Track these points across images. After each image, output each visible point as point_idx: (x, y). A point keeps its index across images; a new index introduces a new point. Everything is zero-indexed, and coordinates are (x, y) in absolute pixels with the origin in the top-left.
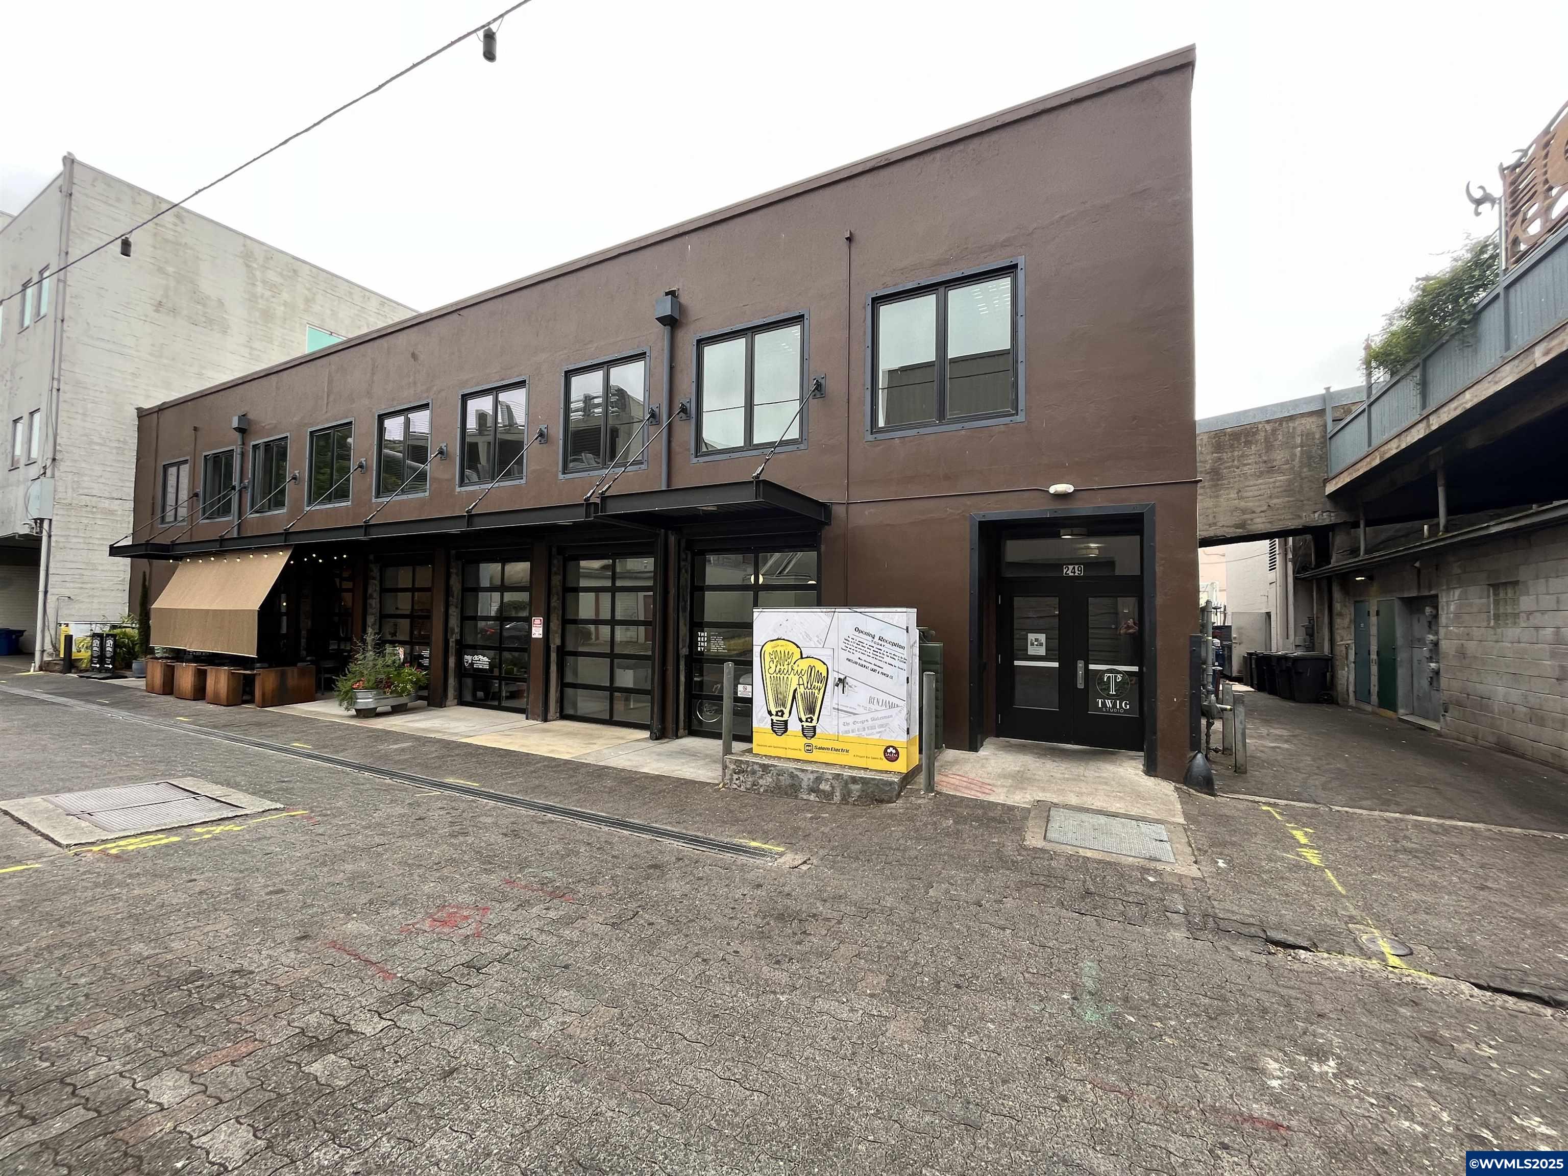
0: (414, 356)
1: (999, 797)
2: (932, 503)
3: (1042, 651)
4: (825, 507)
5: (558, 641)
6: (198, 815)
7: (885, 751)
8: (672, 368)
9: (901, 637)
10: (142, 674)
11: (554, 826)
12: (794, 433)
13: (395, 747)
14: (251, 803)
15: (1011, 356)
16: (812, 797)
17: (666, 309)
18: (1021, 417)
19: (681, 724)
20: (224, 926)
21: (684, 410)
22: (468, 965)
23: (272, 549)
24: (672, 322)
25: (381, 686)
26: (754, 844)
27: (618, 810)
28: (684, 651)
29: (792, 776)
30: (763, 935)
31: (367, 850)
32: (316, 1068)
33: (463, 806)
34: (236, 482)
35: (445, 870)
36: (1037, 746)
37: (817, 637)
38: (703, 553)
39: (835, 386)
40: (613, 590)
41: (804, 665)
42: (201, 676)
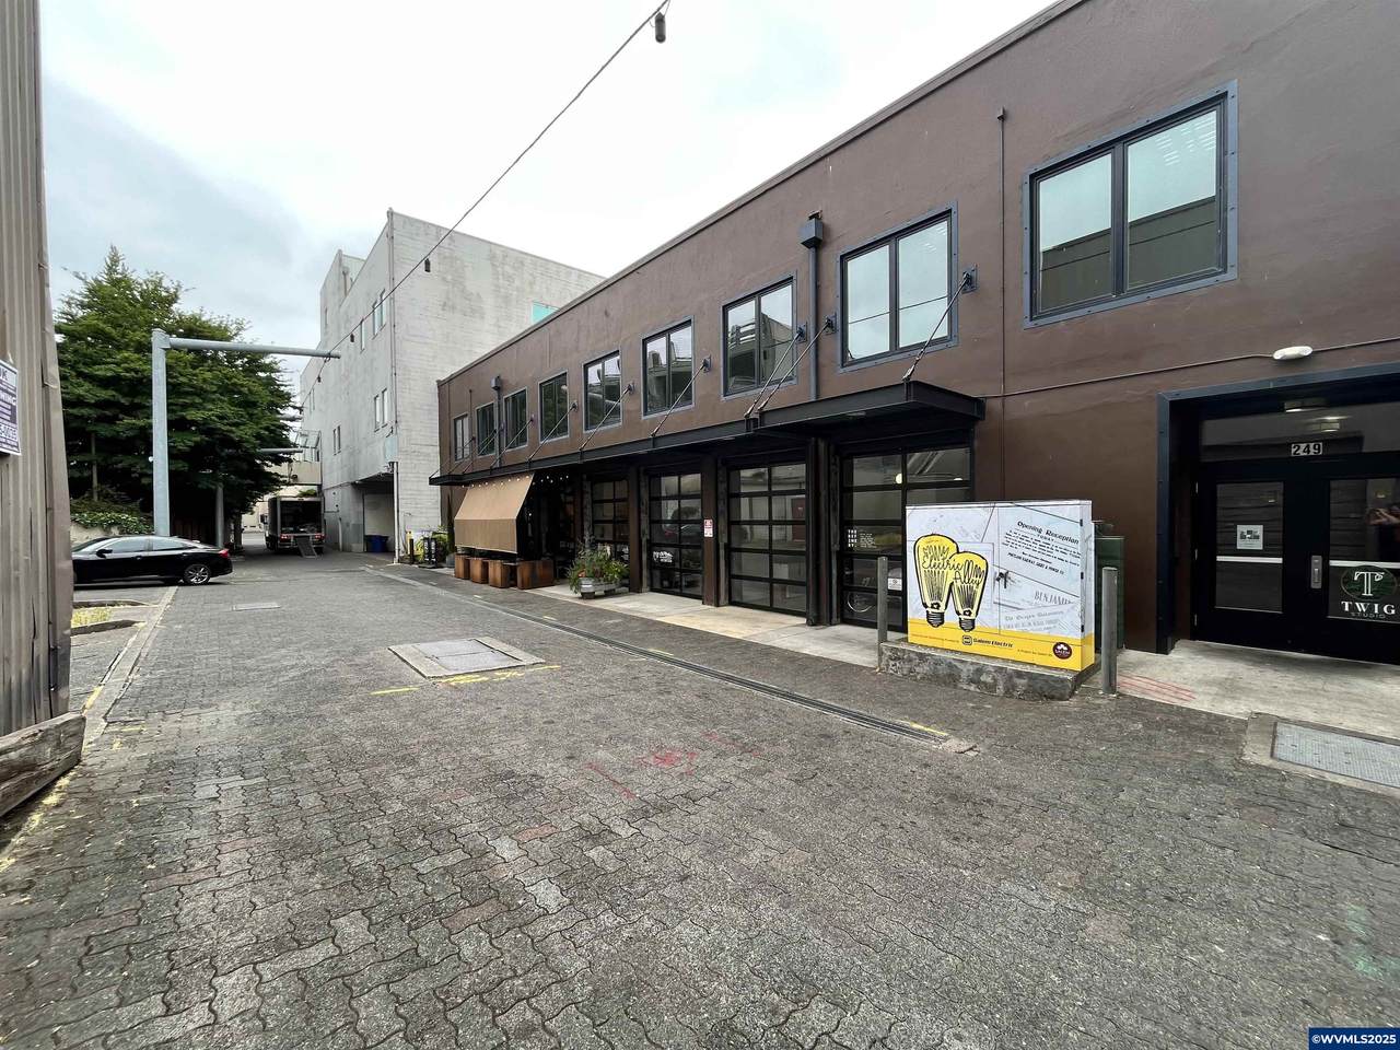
0: (606, 314)
1: (1202, 703)
2: (1110, 385)
3: (1258, 545)
4: (979, 403)
5: (725, 540)
6: (496, 663)
7: (1055, 648)
8: (817, 288)
9: (1075, 531)
10: (452, 566)
11: (736, 693)
12: (943, 332)
13: (611, 622)
14: (527, 659)
15: (1216, 206)
16: (972, 688)
17: (810, 232)
18: (1232, 274)
19: (835, 613)
20: (521, 742)
21: (830, 325)
22: (685, 796)
23: (521, 474)
24: (816, 244)
25: (597, 575)
26: (915, 726)
27: (785, 684)
28: (836, 547)
29: (950, 666)
30: (939, 812)
31: (603, 698)
32: (592, 854)
33: (664, 671)
34: (496, 427)
35: (659, 720)
36: (1248, 652)
37: (975, 532)
38: (851, 456)
39: (987, 278)
40: (770, 495)
41: (960, 559)
42: (485, 566)
